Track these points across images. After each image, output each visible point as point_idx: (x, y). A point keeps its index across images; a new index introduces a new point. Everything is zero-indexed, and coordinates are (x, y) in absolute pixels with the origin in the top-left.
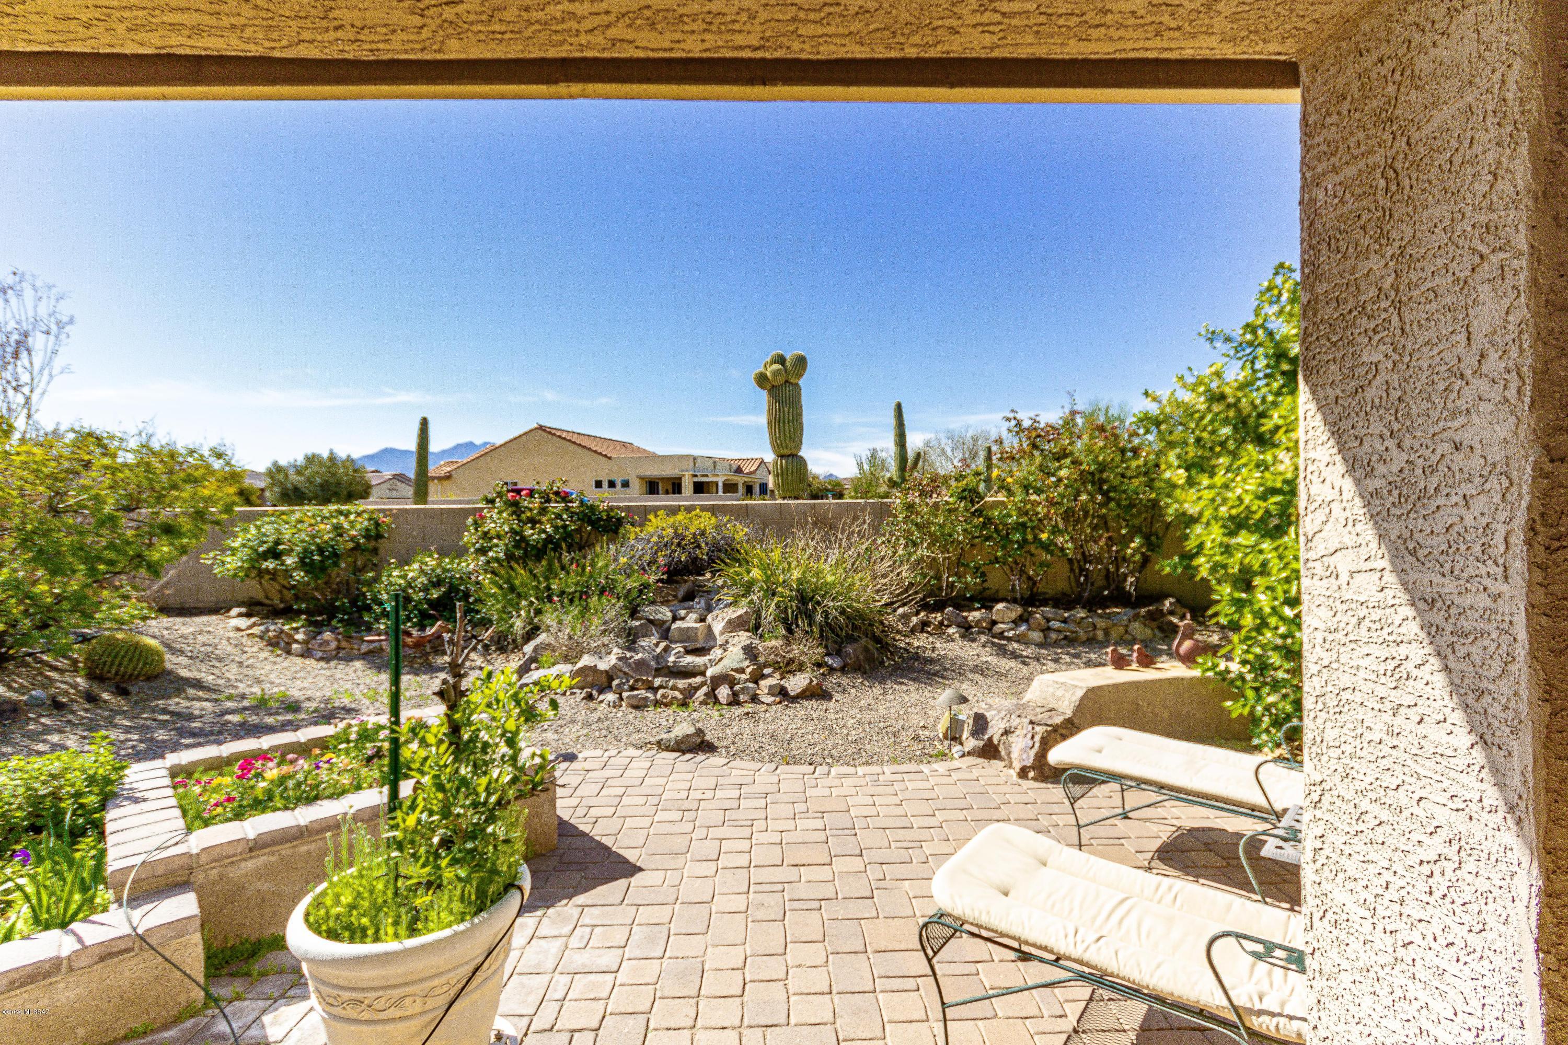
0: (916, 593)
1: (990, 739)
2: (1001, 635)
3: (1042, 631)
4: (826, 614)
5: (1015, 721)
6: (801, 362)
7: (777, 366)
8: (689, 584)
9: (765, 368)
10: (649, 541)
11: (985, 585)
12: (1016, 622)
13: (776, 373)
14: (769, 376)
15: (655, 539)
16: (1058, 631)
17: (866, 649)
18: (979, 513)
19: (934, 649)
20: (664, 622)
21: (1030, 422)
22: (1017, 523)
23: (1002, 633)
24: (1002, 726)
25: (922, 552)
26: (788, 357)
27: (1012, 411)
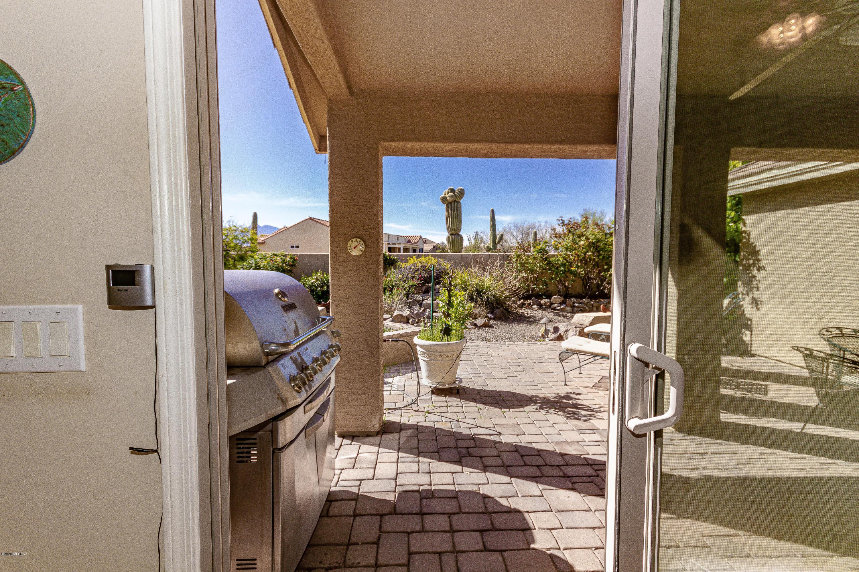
0: (521, 291)
1: (560, 334)
2: (555, 309)
3: (571, 307)
4: (487, 297)
5: (569, 328)
6: (462, 192)
7: (451, 194)
8: (426, 287)
9: (445, 194)
10: (410, 269)
11: (548, 289)
12: (561, 304)
13: (451, 197)
14: (448, 198)
15: (413, 267)
16: (578, 307)
17: (502, 312)
18: (546, 259)
19: (527, 314)
20: (419, 301)
21: (567, 222)
22: (562, 263)
23: (555, 307)
24: (565, 329)
25: (524, 274)
26: (456, 190)
27: (561, 217)
